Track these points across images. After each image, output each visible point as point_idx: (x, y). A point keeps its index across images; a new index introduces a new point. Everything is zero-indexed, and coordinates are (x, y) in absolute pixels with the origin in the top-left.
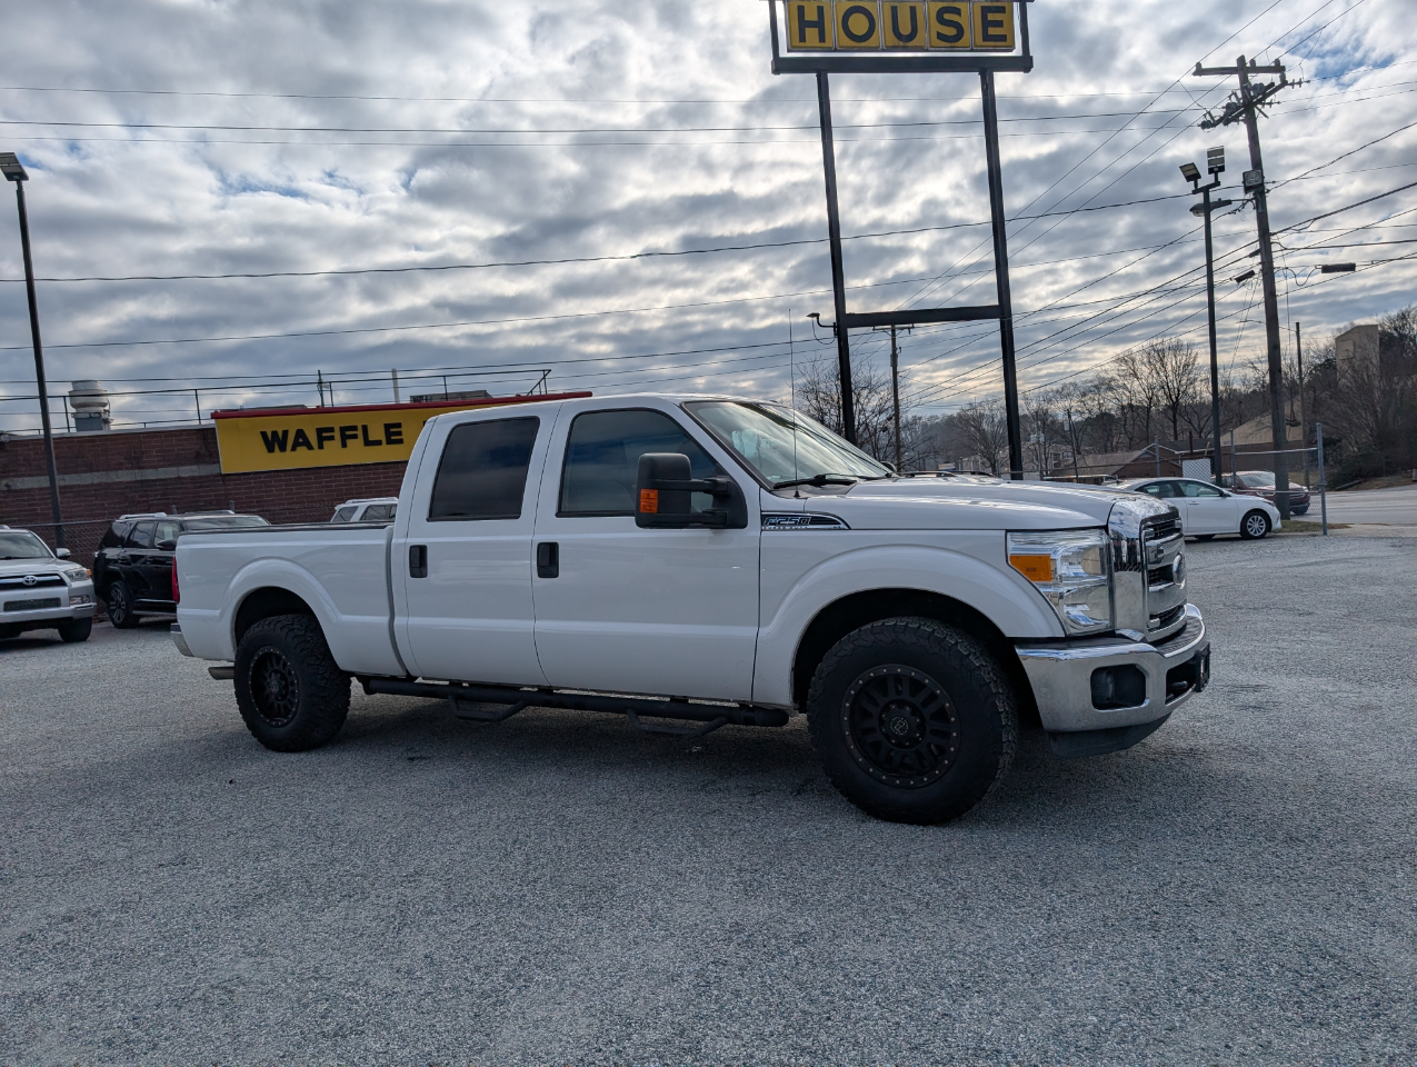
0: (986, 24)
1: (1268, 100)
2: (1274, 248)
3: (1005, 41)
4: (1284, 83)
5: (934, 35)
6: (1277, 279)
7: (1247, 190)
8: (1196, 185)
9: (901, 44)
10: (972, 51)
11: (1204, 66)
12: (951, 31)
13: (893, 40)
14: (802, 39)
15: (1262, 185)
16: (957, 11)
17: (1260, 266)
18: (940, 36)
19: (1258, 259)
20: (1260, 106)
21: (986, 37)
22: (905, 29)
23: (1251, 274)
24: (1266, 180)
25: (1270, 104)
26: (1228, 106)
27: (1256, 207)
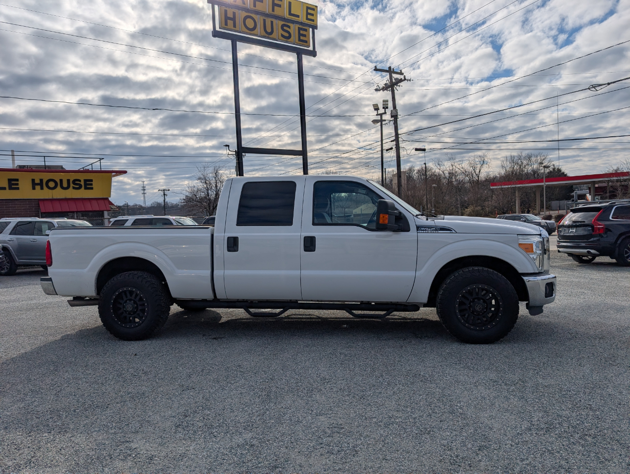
0: (300, 35)
1: (399, 85)
2: (400, 139)
3: (306, 42)
4: (405, 79)
5: (280, 35)
6: (401, 151)
7: (392, 117)
8: (378, 112)
9: (267, 35)
10: (294, 44)
11: (378, 68)
12: (286, 35)
13: (264, 33)
14: (226, 24)
15: (397, 115)
16: (289, 27)
17: (395, 146)
18: (282, 36)
19: (394, 143)
20: (395, 86)
21: (300, 40)
22: (269, 30)
23: (392, 148)
24: (398, 114)
25: (399, 86)
26: (386, 84)
27: (394, 124)
